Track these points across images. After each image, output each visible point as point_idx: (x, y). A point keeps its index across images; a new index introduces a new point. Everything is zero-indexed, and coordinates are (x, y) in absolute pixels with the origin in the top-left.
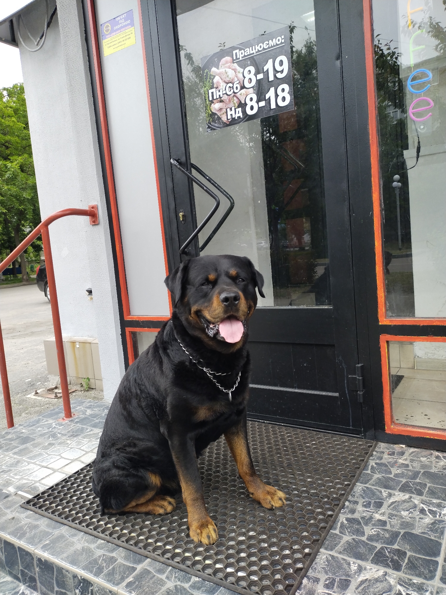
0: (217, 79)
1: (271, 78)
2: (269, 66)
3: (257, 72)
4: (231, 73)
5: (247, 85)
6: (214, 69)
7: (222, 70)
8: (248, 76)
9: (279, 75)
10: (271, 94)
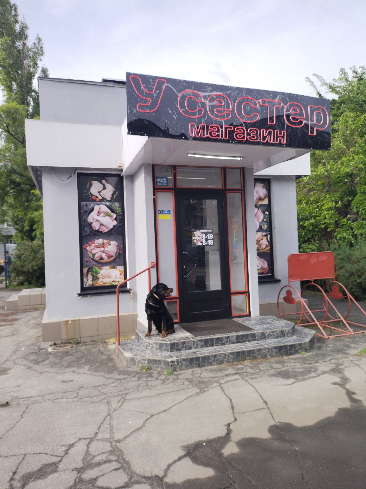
0: (195, 235)
1: (209, 238)
2: (208, 235)
3: (206, 236)
4: (199, 235)
5: (203, 238)
6: (195, 232)
7: (197, 233)
8: (203, 236)
9: (211, 238)
10: (209, 241)
